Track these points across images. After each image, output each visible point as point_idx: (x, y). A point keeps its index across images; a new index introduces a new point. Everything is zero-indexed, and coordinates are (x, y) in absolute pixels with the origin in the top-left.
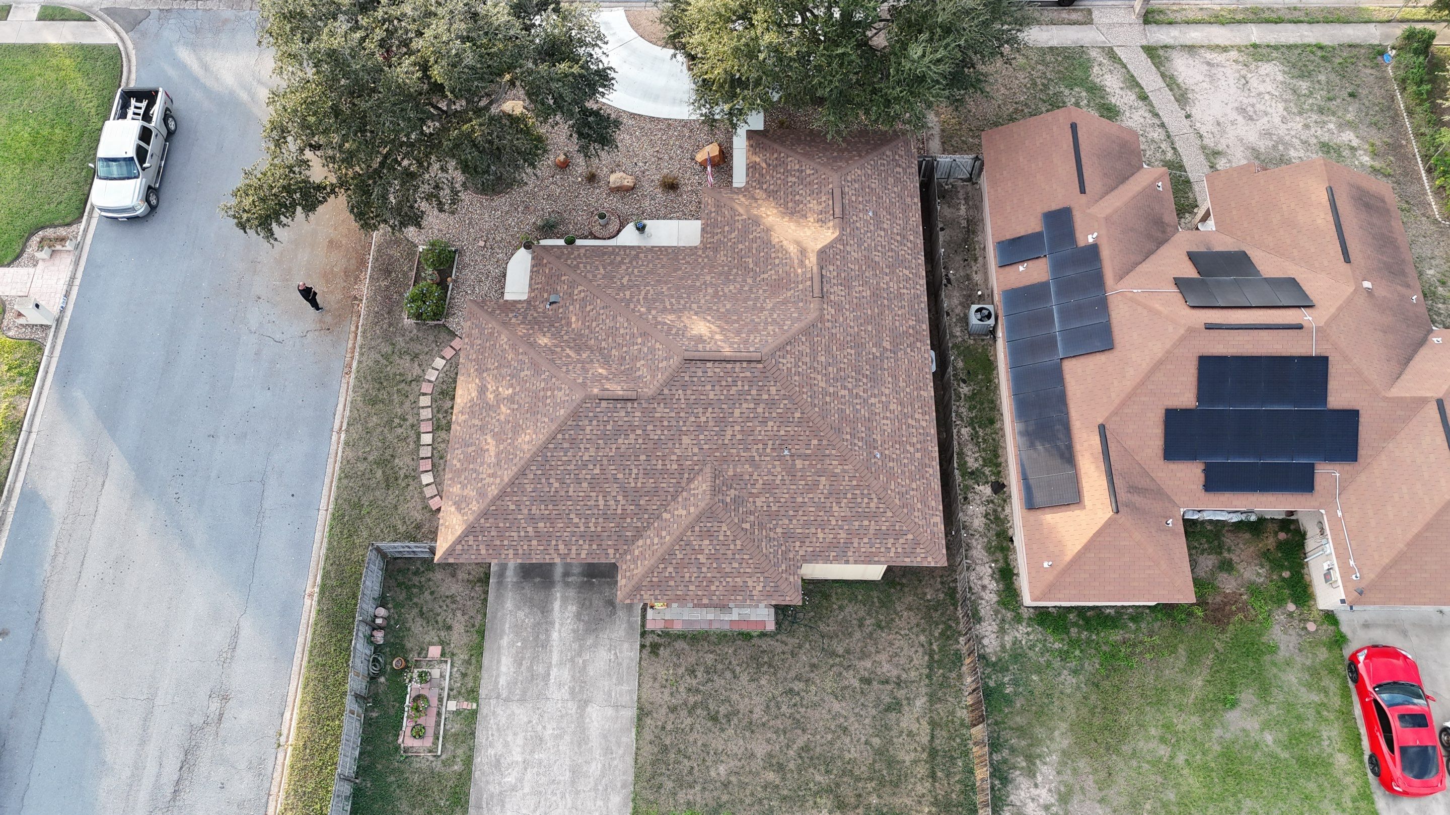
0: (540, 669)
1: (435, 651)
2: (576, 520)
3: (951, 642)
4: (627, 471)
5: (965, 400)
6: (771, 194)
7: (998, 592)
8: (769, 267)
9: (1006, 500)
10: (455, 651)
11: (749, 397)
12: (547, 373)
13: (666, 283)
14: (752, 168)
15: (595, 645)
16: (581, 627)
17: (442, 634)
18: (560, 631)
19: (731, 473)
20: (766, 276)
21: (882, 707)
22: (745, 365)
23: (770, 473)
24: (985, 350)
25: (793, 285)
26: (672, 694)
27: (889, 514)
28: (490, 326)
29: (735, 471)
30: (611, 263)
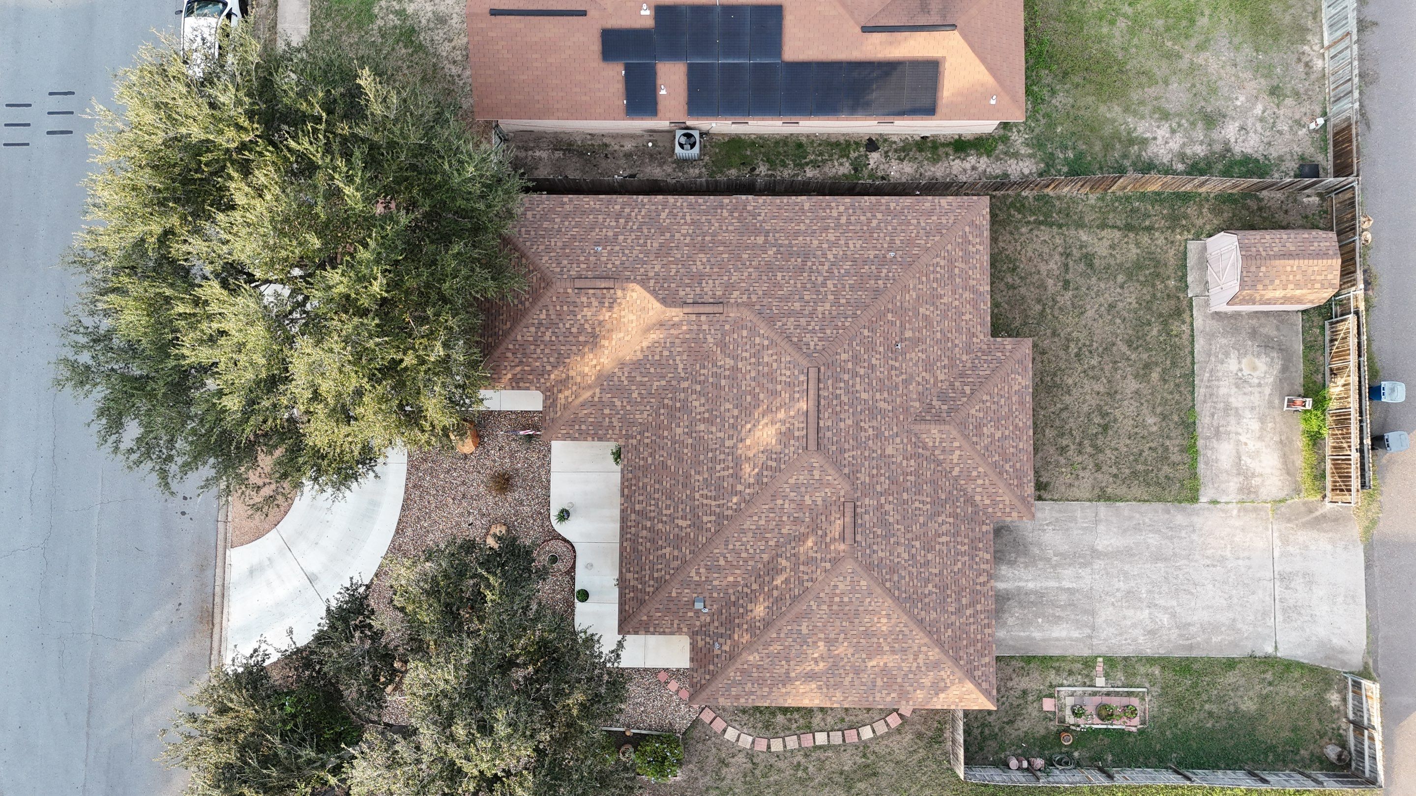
0: (1063, 598)
1: (1048, 705)
2: (959, 565)
3: (1027, 204)
4: (917, 512)
5: (774, 170)
6: (561, 360)
7: (979, 155)
8: (671, 362)
9: (885, 139)
10: (1048, 684)
11: (851, 382)
12: (812, 603)
13: (688, 476)
14: (516, 384)
15: (1039, 545)
16: (1022, 560)
17: (1030, 698)
18: (1027, 581)
19: (917, 404)
20: (681, 366)
21: (1089, 271)
22: (821, 386)
23: (916, 365)
24: (717, 145)
25: (701, 336)
26: (1084, 469)
27: (949, 247)
28: (732, 674)
29: (914, 401)
30: (653, 541)
